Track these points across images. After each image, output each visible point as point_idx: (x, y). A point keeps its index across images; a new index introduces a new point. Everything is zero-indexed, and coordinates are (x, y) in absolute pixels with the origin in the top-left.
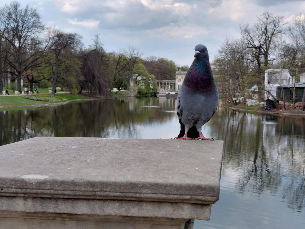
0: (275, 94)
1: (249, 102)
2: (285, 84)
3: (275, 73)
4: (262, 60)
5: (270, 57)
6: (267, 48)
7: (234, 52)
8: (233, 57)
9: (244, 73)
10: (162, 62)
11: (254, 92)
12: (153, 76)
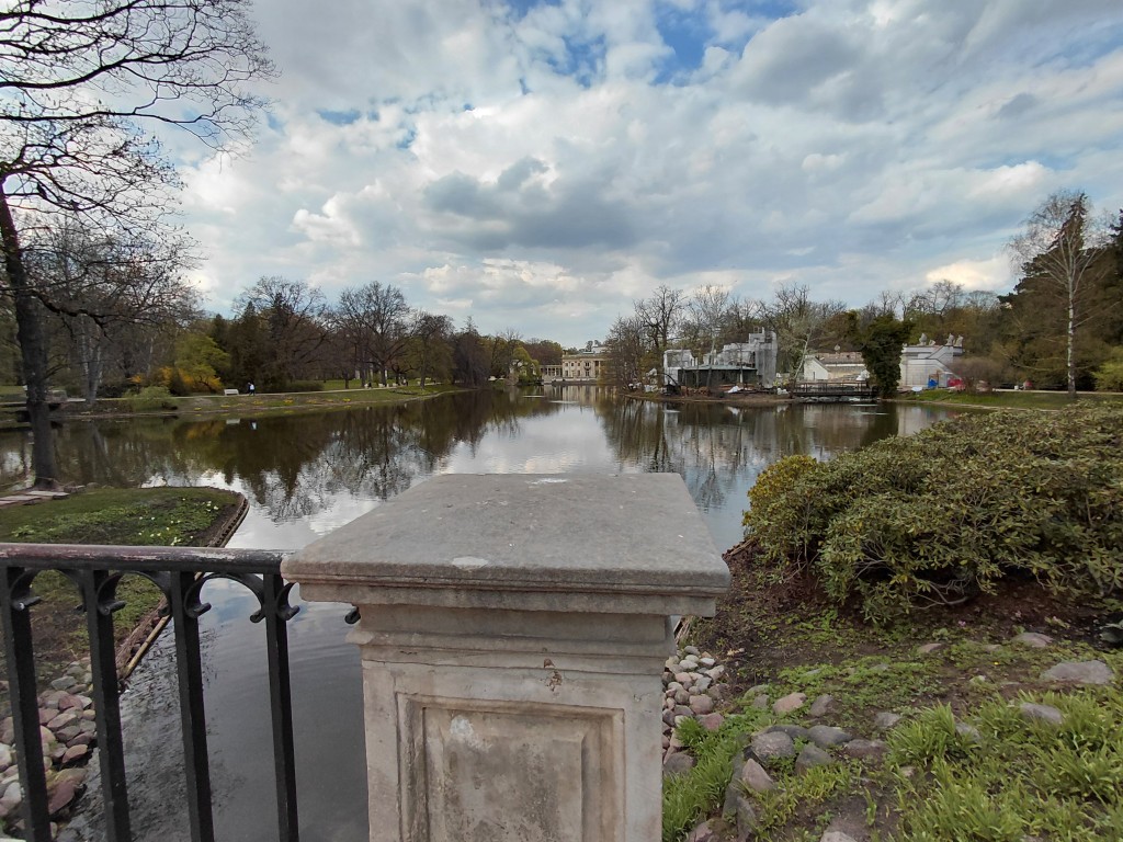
0: (676, 379)
1: (648, 388)
2: (686, 367)
3: (676, 354)
4: (660, 339)
5: (669, 336)
6: (665, 326)
7: (628, 331)
8: (627, 337)
9: (639, 355)
10: (546, 344)
11: (652, 376)
12: (536, 361)
